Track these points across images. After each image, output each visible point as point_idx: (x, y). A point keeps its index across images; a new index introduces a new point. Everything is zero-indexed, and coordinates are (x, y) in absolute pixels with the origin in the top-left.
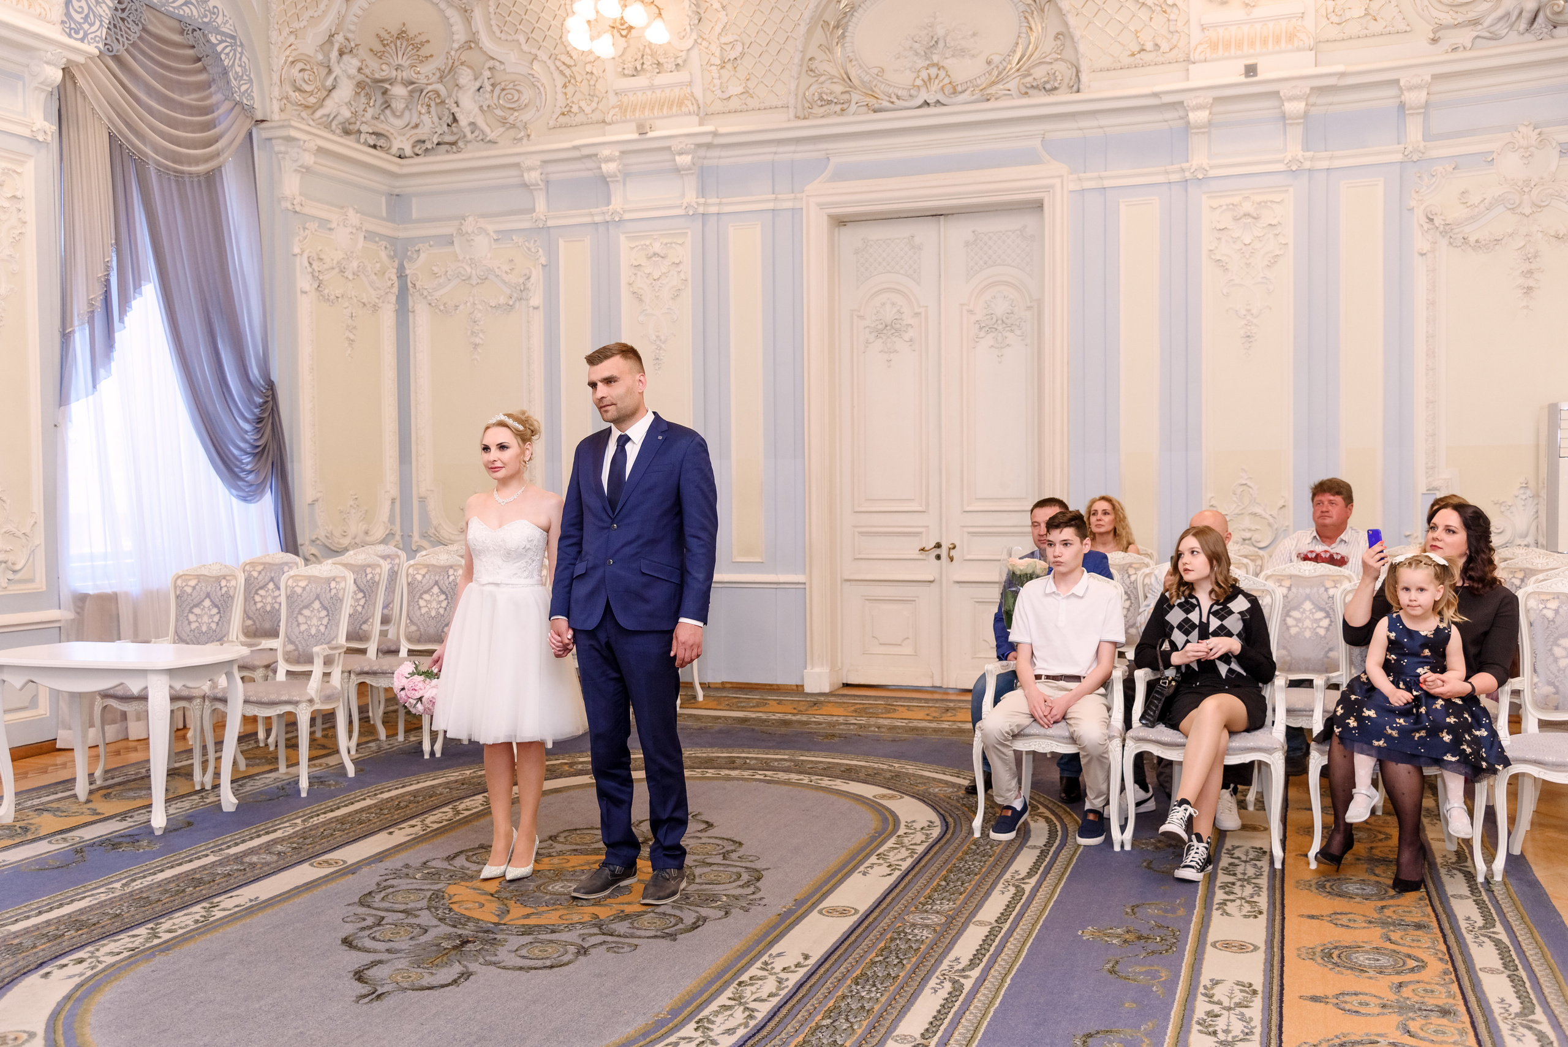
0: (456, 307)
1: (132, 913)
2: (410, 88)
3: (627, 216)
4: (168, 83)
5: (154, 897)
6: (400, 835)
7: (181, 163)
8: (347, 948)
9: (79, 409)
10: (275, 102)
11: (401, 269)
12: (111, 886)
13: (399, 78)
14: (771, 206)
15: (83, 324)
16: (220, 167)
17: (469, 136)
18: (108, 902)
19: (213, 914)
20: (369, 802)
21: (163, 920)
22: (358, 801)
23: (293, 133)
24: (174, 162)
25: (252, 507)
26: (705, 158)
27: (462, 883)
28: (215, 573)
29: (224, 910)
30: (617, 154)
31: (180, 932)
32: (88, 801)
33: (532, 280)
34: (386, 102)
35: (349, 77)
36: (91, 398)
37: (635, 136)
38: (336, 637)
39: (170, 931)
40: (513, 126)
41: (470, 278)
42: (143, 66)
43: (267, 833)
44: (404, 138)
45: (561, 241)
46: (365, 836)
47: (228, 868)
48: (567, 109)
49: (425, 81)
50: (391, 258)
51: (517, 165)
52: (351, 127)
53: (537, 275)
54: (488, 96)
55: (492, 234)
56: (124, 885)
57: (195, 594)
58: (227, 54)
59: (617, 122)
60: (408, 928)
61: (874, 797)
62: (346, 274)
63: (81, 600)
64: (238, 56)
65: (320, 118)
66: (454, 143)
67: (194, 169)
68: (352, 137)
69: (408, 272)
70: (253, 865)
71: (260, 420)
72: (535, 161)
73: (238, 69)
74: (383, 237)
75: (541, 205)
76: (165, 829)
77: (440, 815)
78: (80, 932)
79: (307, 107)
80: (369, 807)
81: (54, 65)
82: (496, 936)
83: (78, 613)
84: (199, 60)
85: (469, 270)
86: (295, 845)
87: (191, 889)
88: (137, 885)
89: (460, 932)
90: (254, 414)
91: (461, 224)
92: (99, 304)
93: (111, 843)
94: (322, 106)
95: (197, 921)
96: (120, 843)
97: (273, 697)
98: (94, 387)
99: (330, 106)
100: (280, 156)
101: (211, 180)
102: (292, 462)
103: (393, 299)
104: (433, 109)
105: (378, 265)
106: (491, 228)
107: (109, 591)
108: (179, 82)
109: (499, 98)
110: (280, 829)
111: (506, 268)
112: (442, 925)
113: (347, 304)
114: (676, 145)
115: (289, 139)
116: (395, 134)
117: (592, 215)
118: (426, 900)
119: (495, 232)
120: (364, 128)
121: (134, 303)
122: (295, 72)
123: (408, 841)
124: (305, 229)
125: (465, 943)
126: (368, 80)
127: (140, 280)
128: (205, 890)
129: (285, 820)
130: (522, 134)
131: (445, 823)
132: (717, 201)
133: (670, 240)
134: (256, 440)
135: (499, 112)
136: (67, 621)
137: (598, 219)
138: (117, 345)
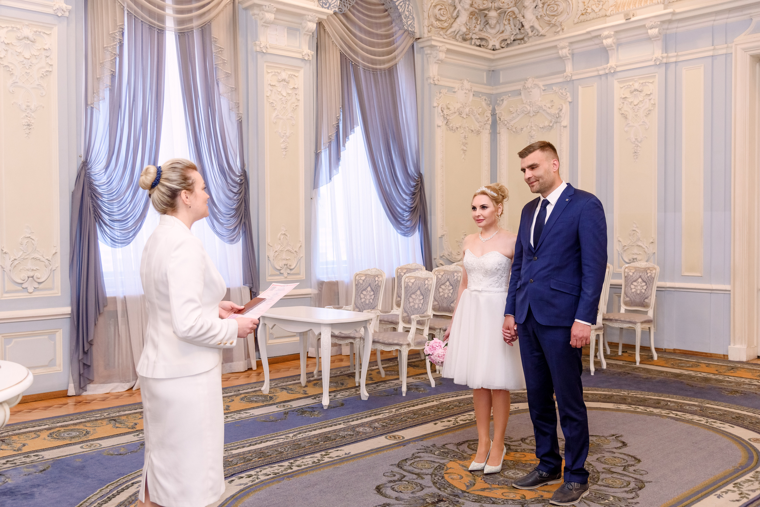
0: (522, 129)
1: (288, 452)
2: (499, 11)
3: (618, 69)
4: (370, 25)
5: (303, 445)
6: (440, 426)
7: (376, 64)
8: (376, 492)
9: (323, 189)
10: (425, 28)
11: (494, 110)
12: (288, 435)
13: (493, 7)
14: (711, 53)
15: (326, 148)
16: (396, 64)
17: (530, 34)
18: (282, 444)
19: (324, 459)
20: (435, 403)
21: (299, 459)
22: (430, 402)
23: (434, 43)
24: (373, 64)
26: (667, 29)
27: (458, 461)
28: (373, 273)
29: (330, 458)
30: (613, 33)
31: (303, 467)
32: (306, 386)
33: (563, 111)
34: (487, 21)
35: (465, 10)
36: (329, 184)
37: (623, 21)
38: (427, 310)
39: (298, 466)
40: (554, 25)
41: (529, 112)
42: (357, 17)
43: (375, 415)
44: (495, 40)
45: (580, 87)
46: (422, 424)
47: (346, 433)
48: (585, 11)
49: (507, 7)
50: (488, 105)
51: (555, 47)
52: (467, 37)
53: (566, 108)
54: (540, 10)
55: (542, 87)
56: (294, 435)
57: (364, 284)
58: (401, 6)
59: (613, 15)
60: (414, 486)
61: (749, 439)
62: (462, 116)
63: (321, 284)
64: (407, 6)
65: (450, 34)
66: (522, 39)
67: (382, 67)
68: (468, 42)
69: (497, 112)
70: (358, 432)
71: (414, 194)
72: (565, 43)
73: (407, 13)
74: (484, 94)
75: (569, 68)
76: (329, 406)
77: (467, 416)
78: (260, 459)
79: (443, 29)
80: (433, 406)
81: (313, 21)
82: (459, 500)
83: (320, 291)
84: (386, 10)
85: (529, 108)
86: (385, 424)
87: (322, 442)
88: (300, 436)
89: (440, 493)
90: (410, 191)
91: (525, 83)
92: (334, 137)
93: (302, 411)
94: (451, 27)
95: (314, 462)
96: (306, 411)
97: (390, 341)
98: (330, 179)
99: (455, 27)
100: (428, 56)
101: (391, 72)
102: (431, 215)
103: (488, 127)
104: (511, 22)
105: (481, 109)
106: (541, 84)
107: (334, 280)
108: (376, 23)
109: (546, 10)
110: (382, 413)
111: (549, 105)
112: (433, 487)
113: (463, 131)
114: (648, 24)
115: (432, 47)
116: (491, 38)
117: (598, 71)
118: (433, 469)
119: (543, 86)
120: (474, 36)
121: (350, 137)
122: (436, 11)
123: (443, 430)
124: (440, 93)
125: (440, 501)
126: (477, 11)
127: (353, 125)
128: (328, 444)
129: (388, 408)
130: (559, 29)
131: (468, 421)
132: (675, 54)
133: (644, 81)
134: (412, 204)
135: (546, 18)
136: (315, 294)
137: (601, 72)
138: (342, 158)
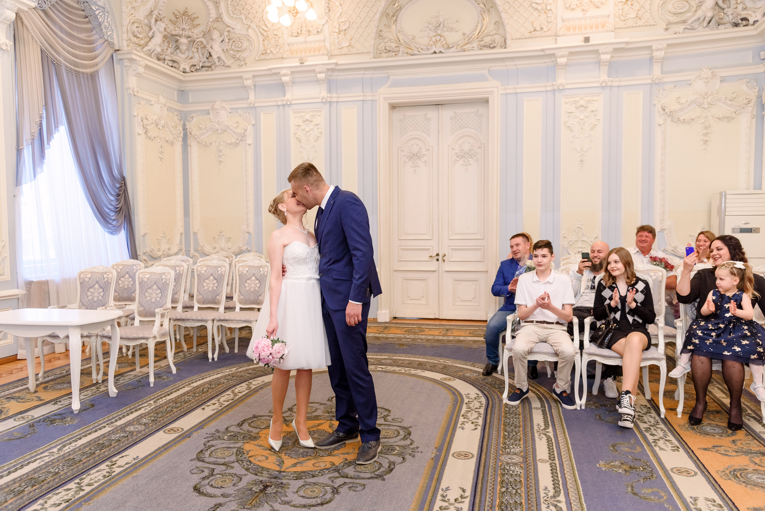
0: (211, 144)
1: (65, 471)
2: (189, 39)
3: (293, 102)
4: (72, 27)
5: (77, 459)
6: (209, 410)
7: (78, 67)
8: (198, 494)
9: (27, 187)
10: (124, 41)
11: (184, 125)
12: (51, 451)
13: (184, 35)
14: (362, 98)
15: (28, 145)
16: (98, 71)
17: (217, 63)
18: (50, 463)
19: (114, 470)
20: (187, 389)
21: (84, 476)
22: (181, 388)
23: (134, 57)
24: (75, 66)
25: (115, 238)
26: (331, 76)
27: (251, 442)
28: (100, 271)
29: (120, 467)
30: (289, 72)
31: (96, 485)
32: (36, 392)
33: (248, 131)
34: (177, 46)
35: (160, 32)
36: (33, 182)
37: (299, 64)
38: (166, 303)
39: (89, 485)
40: (239, 59)
41: (217, 130)
42: (58, 16)
43: (136, 411)
44: (186, 64)
45: (261, 113)
46: (190, 411)
47: (118, 436)
48: (265, 51)
49: (196, 37)
50: (180, 120)
51: (241, 77)
52: (161, 57)
53: (250, 129)
54: (226, 44)
55: (228, 110)
56: (59, 450)
57: (90, 281)
58: (101, 16)
59: (289, 58)
60: (230, 477)
61: (441, 379)
62: (159, 127)
63: (29, 284)
64: (106, 17)
65: (146, 51)
66: (210, 67)
67: (84, 71)
68: (162, 61)
69: (187, 127)
70: (131, 433)
71: (118, 195)
72: (249, 75)
73: (106, 24)
74: (176, 110)
75: (252, 97)
76: (80, 409)
77: (227, 396)
78: (34, 488)
79: (140, 45)
80: (188, 392)
81: (11, 10)
82: (282, 481)
83: (28, 291)
84: (87, 17)
85: (217, 126)
86: (153, 418)
87: (98, 451)
88: (66, 449)
89: (261, 479)
90: (116, 192)
91: (213, 105)
92: (37, 135)
93: (49, 420)
94: (146, 45)
95: (104, 476)
96: (55, 420)
97: (135, 336)
98: (35, 177)
99: (151, 46)
100: (127, 68)
101: (93, 77)
102: (134, 215)
103: (181, 139)
104: (200, 50)
105: (174, 123)
106: (228, 107)
107: (44, 279)
108: (77, 27)
109: (232, 45)
110: (142, 407)
111: (235, 125)
112: (249, 473)
113: (159, 141)
114: (318, 69)
115: (132, 60)
116: (182, 61)
117: (276, 101)
118: (234, 455)
119: (230, 109)
120: (167, 58)
121: (55, 135)
122: (134, 27)
123: (214, 414)
124: (139, 104)
125: (266, 487)
126: (169, 35)
127: (58, 124)
128: (106, 452)
129: (144, 401)
130: (243, 63)
131: (231, 401)
132: (336, 96)
133: (314, 114)
134: (116, 205)
135: (232, 52)
136: (22, 295)
137: (279, 103)
138: (46, 156)
